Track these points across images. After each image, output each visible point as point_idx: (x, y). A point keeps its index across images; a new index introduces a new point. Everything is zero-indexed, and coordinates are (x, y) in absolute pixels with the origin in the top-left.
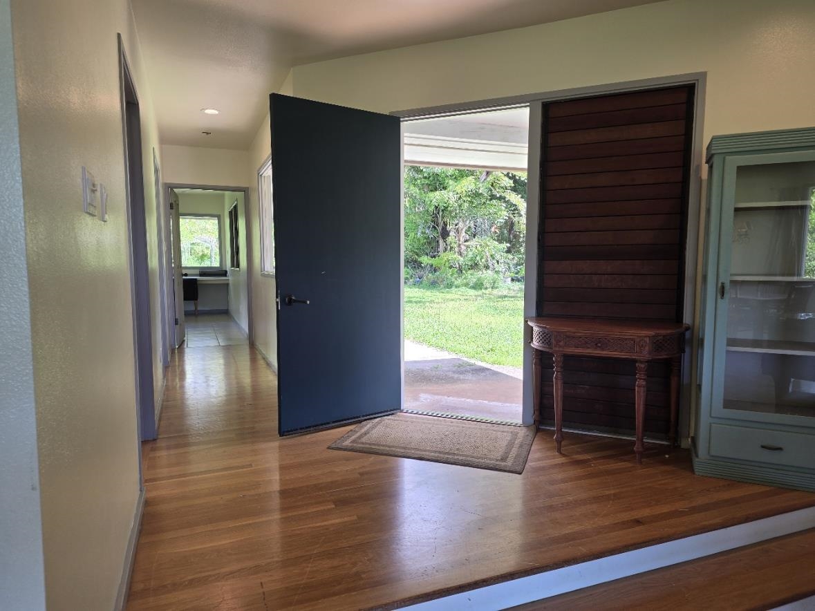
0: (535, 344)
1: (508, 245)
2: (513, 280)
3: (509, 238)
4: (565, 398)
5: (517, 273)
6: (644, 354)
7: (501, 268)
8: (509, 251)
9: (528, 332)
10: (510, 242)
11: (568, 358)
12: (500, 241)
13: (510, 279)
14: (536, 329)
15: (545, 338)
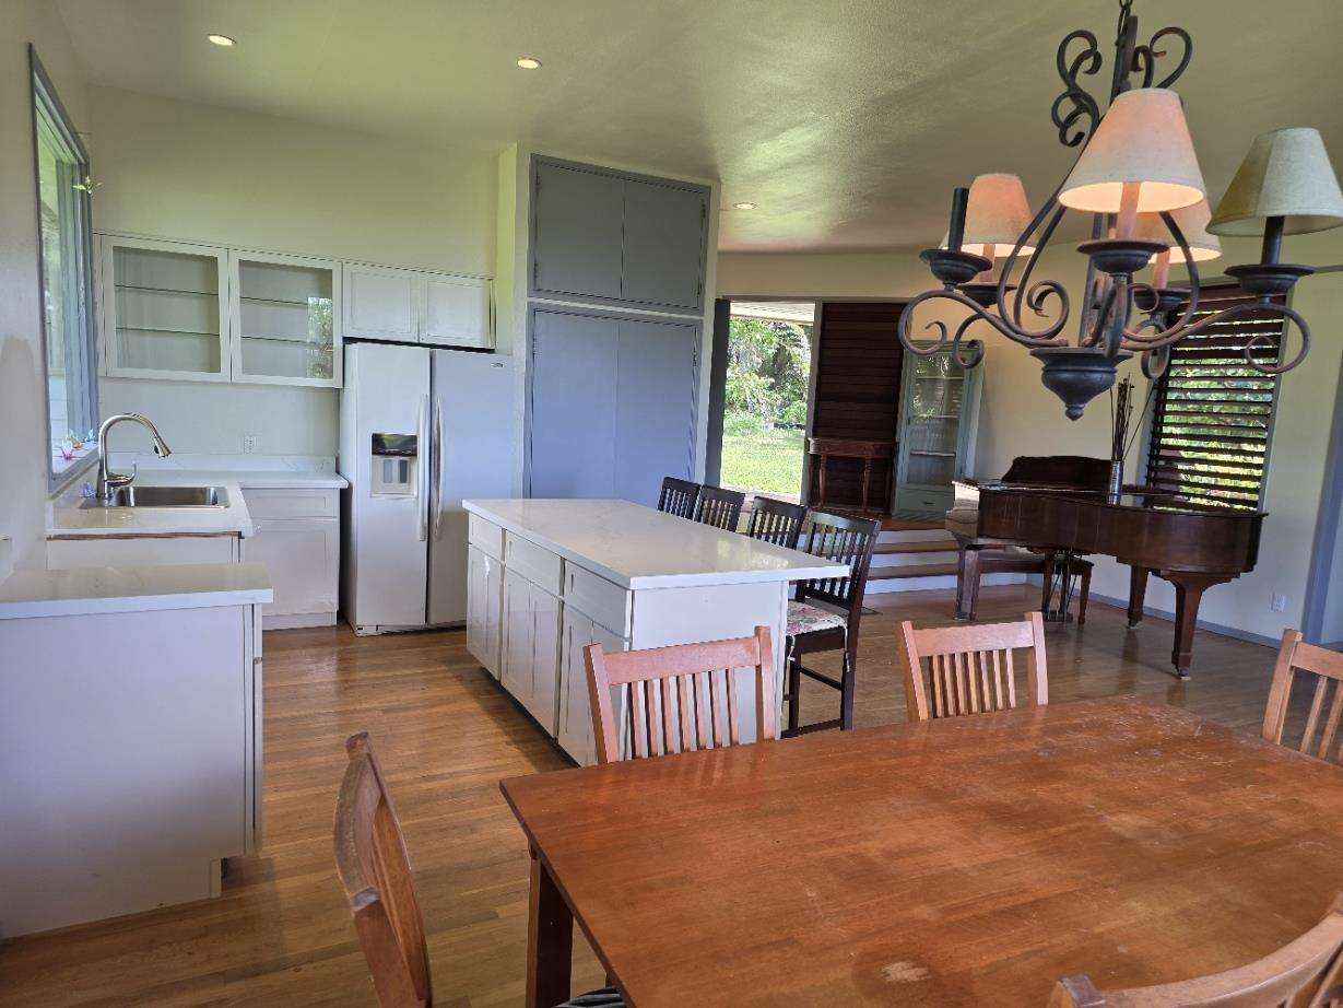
0: (812, 451)
1: (773, 380)
2: (776, 425)
3: (773, 370)
4: (826, 488)
5: (782, 417)
6: (869, 455)
7: (763, 409)
8: (772, 387)
9: (807, 444)
10: (774, 376)
11: (830, 458)
12: (760, 374)
13: (773, 424)
14: (812, 442)
15: (818, 446)
